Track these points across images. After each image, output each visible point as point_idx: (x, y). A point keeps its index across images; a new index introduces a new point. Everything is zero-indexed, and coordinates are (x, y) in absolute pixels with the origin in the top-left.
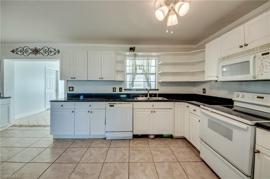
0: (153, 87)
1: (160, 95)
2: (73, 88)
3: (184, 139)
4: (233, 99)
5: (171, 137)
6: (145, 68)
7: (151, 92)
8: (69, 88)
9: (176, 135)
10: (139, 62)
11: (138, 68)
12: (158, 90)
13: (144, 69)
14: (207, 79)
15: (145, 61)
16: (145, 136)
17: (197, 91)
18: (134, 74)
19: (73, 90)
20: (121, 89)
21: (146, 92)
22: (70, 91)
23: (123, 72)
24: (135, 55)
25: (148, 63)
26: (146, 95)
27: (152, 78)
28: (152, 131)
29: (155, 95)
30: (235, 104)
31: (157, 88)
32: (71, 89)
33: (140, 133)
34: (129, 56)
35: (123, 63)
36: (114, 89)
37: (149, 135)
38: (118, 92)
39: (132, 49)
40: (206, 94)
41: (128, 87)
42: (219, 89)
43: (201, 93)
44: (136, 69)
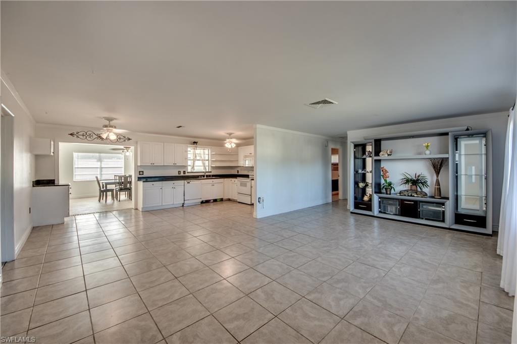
0: (207, 171)
1: (213, 176)
2: (143, 172)
3: (229, 200)
4: (249, 174)
5: (222, 200)
6: (202, 155)
7: (207, 174)
8: (140, 172)
9: (225, 197)
10: (198, 151)
11: (197, 155)
12: (211, 172)
13: (201, 157)
14: (239, 165)
15: (202, 151)
16: (207, 202)
17: (234, 172)
18: (194, 160)
19: (143, 174)
20: (184, 172)
21: (203, 174)
22: (140, 174)
23: (186, 159)
24: (196, 147)
25: (204, 152)
26: (204, 176)
27: (207, 163)
28: (211, 198)
29: (210, 176)
30: (250, 176)
31: (210, 171)
32: (141, 173)
33: (204, 199)
34: (191, 147)
35: (186, 151)
36: (179, 172)
37: (210, 200)
38: (182, 174)
39: (195, 143)
40: (239, 173)
41: (189, 170)
42: (245, 170)
43: (237, 173)
44: (196, 157)
